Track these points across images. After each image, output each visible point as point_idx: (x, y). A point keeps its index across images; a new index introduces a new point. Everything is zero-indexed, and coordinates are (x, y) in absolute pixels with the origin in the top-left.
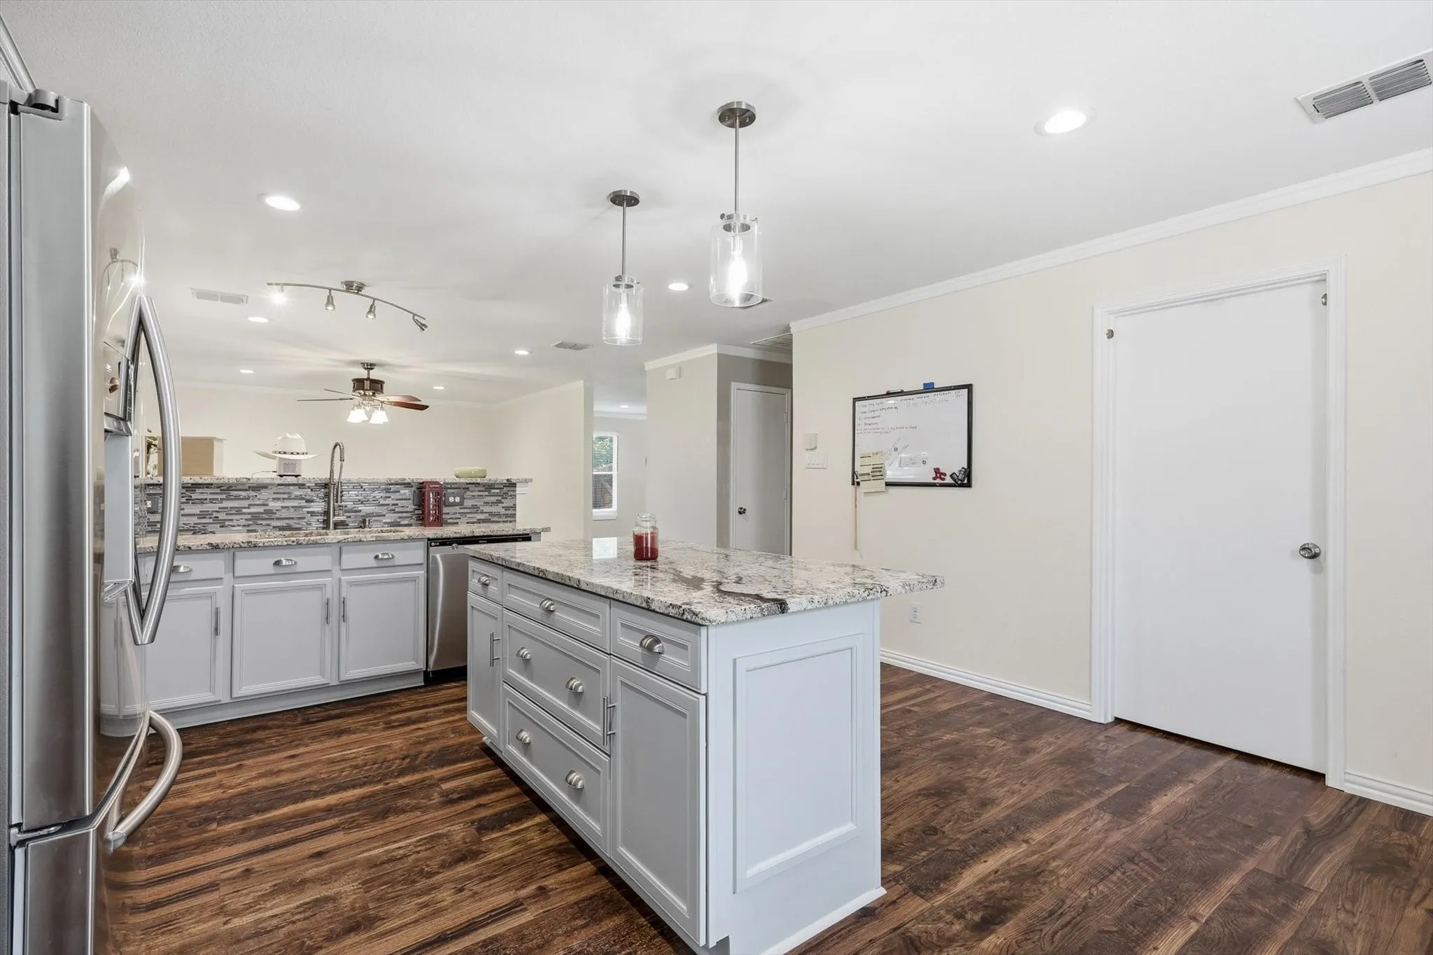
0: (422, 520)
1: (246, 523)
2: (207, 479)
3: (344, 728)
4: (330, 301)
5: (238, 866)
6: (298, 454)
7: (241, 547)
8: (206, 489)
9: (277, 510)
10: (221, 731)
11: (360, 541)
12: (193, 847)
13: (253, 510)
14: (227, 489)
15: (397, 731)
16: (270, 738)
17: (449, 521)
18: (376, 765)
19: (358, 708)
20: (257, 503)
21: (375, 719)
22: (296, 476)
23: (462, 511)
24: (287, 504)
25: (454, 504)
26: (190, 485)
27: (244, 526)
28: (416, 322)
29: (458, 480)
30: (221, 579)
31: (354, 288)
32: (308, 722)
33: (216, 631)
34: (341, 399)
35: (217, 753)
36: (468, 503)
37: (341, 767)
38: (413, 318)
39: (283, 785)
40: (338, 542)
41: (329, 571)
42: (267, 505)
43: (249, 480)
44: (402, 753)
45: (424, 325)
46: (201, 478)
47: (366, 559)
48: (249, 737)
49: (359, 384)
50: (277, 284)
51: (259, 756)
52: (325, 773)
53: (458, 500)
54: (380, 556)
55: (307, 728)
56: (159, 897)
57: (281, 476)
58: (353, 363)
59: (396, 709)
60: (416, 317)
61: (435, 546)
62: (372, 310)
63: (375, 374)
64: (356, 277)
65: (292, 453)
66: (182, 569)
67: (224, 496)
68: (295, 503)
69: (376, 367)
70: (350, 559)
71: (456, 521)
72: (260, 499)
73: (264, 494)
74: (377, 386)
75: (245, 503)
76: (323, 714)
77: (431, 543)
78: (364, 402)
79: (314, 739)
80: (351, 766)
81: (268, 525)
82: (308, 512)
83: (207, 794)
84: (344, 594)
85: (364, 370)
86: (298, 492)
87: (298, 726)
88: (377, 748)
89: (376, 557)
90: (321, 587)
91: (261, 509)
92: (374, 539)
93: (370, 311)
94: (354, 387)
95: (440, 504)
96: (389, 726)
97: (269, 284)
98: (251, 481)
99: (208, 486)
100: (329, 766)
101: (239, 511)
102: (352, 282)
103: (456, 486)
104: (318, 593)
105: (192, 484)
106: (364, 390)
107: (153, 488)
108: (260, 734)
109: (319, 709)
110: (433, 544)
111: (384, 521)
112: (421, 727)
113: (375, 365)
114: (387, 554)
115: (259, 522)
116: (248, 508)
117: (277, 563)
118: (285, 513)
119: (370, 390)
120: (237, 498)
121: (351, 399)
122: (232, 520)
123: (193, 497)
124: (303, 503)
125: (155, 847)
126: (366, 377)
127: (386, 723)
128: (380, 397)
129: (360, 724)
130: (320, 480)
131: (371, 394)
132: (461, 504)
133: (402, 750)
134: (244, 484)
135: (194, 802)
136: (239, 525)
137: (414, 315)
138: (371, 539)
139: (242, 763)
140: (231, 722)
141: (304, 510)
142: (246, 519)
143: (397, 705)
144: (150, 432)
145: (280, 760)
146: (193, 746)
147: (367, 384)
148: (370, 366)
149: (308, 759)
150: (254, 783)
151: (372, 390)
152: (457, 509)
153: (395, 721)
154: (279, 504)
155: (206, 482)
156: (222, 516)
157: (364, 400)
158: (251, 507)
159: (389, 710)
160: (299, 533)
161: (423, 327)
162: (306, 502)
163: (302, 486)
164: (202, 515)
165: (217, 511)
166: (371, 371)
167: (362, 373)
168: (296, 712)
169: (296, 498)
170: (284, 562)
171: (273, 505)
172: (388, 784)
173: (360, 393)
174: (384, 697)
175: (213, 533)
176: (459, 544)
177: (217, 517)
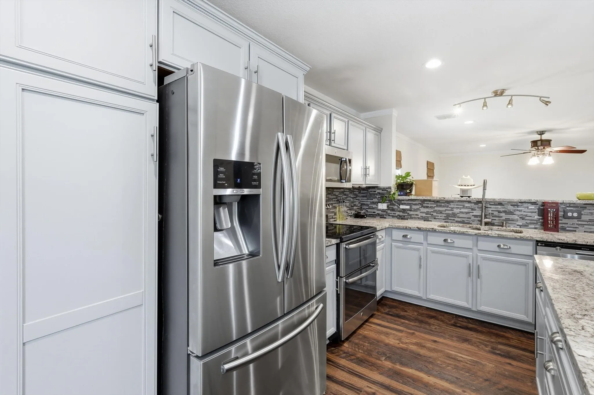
0: (545, 226)
1: (444, 218)
2: (429, 198)
3: (469, 338)
4: (485, 105)
5: (374, 388)
6: (468, 186)
7: (429, 230)
8: (428, 202)
9: (457, 213)
10: (420, 311)
11: (488, 235)
12: (370, 364)
13: (447, 212)
14: (437, 202)
15: (494, 357)
16: (434, 325)
17: (567, 229)
18: (467, 374)
19: (484, 329)
20: (449, 209)
21: (489, 341)
22: (469, 197)
23: (580, 223)
24: (463, 210)
25: (572, 218)
26: (423, 200)
27: (443, 219)
28: (542, 101)
29: (579, 202)
30: (422, 243)
31: (499, 93)
32: (455, 325)
33: (420, 266)
34: (524, 153)
35: (411, 322)
36: (584, 217)
37: (450, 362)
38: (540, 100)
39: (420, 355)
40: (475, 234)
41: (471, 249)
42: (453, 210)
43: (445, 198)
44: (487, 375)
45: (547, 102)
46: (426, 197)
47: (492, 246)
48: (427, 320)
49: (535, 143)
50: (458, 104)
51: (425, 333)
52: (441, 361)
53: (575, 215)
54: (502, 246)
55: (453, 328)
56: (345, 380)
57: (462, 197)
58: (532, 133)
59: (504, 341)
60: (542, 99)
61: (541, 246)
62: (510, 102)
63: (545, 137)
64: (499, 87)
65: (465, 186)
66: (408, 237)
67: (435, 205)
68: (466, 210)
69: (546, 133)
70: (483, 244)
71: (574, 229)
72: (450, 207)
73: (452, 205)
74: (547, 143)
75: (444, 209)
76: (464, 324)
77: (538, 243)
78: (538, 153)
79: (451, 337)
80: (455, 365)
81: (454, 220)
82: (473, 215)
83: (393, 340)
84: (479, 263)
85: (538, 135)
86: (467, 205)
87: (449, 325)
88: (477, 362)
89: (499, 246)
90: (466, 257)
91: (451, 212)
92: (497, 236)
93: (509, 103)
94: (532, 146)
95: (556, 218)
96: (493, 351)
97: (454, 105)
98: (446, 199)
99: (430, 201)
100: (446, 358)
101: (441, 212)
102: (497, 90)
103: (574, 205)
104: (465, 259)
105: (424, 200)
106: (537, 146)
107: (411, 201)
108: (432, 321)
109: (466, 320)
110: (539, 244)
111: (517, 224)
112: (512, 364)
113: (545, 131)
114: (507, 246)
115: (450, 218)
116: (445, 211)
117: (445, 240)
118: (461, 215)
119: (541, 145)
120: (441, 206)
121: (530, 152)
122: (438, 216)
123: (424, 205)
124: (470, 210)
125: (362, 354)
126: (539, 139)
127: (492, 348)
128: (548, 149)
129: (478, 340)
130: (478, 199)
131: (542, 148)
132: (579, 218)
133: (489, 373)
134: (443, 200)
135: (387, 341)
136: (441, 219)
137: (541, 97)
138: (495, 235)
139: (415, 332)
140: (428, 308)
141: (471, 214)
142: (444, 216)
143: (508, 338)
144: (413, 178)
145: (429, 340)
146: (407, 313)
147: (539, 143)
148: (542, 133)
149: (440, 347)
150: (411, 346)
151: (543, 146)
152: (575, 221)
153: (499, 350)
154: (458, 211)
155: (428, 199)
156: (435, 214)
157: (538, 152)
158: (446, 211)
159: (500, 340)
160: (466, 226)
161: (547, 103)
162: (472, 210)
163: (469, 202)
164: (427, 213)
165: (432, 212)
166: (543, 136)
167: (537, 137)
168: (454, 316)
169: (467, 207)
170: (449, 241)
171: (456, 211)
172: (465, 392)
173: (535, 148)
174: (504, 330)
175: (431, 221)
176: (562, 247)
177: (433, 214)
